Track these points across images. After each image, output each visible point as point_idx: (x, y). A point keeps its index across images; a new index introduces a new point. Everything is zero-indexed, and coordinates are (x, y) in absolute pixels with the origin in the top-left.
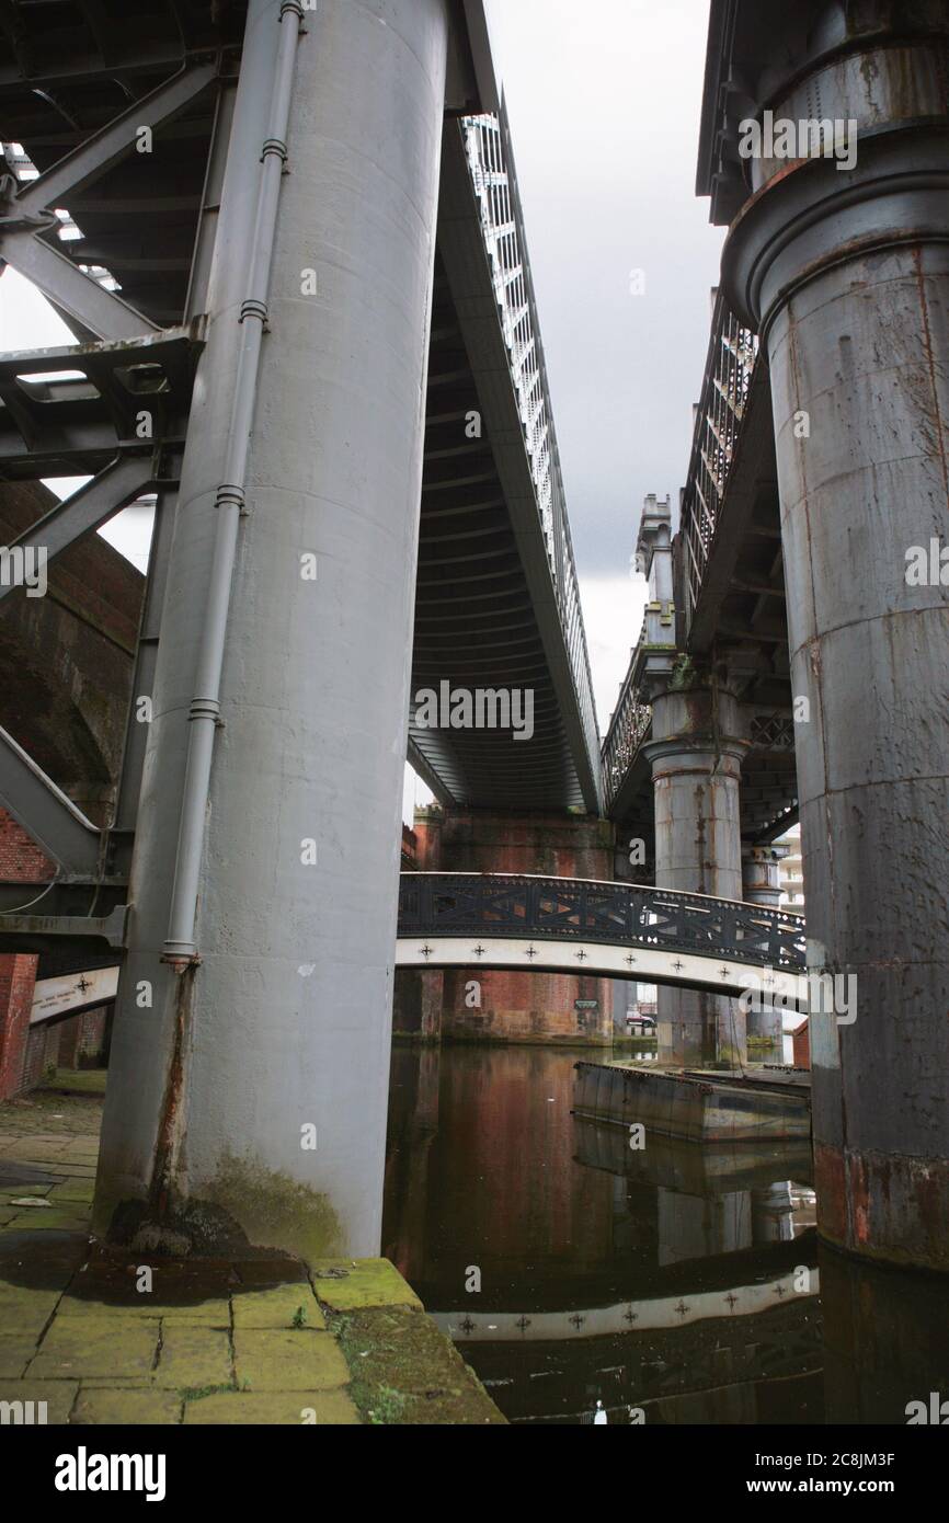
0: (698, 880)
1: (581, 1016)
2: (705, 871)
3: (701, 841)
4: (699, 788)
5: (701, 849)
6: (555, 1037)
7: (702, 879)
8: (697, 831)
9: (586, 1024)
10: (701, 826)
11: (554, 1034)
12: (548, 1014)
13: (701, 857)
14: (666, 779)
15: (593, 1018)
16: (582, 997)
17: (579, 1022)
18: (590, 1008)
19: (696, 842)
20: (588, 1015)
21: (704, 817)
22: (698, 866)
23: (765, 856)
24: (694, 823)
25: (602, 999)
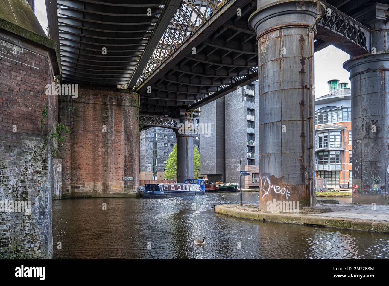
0: (300, 96)
1: (125, 184)
2: (305, 90)
3: (302, 72)
4: (302, 37)
5: (303, 76)
6: (114, 194)
7: (303, 95)
8: (300, 65)
9: (128, 187)
10: (303, 62)
11: (113, 192)
12: (110, 184)
13: (302, 82)
14: (278, 31)
15: (131, 185)
16: (126, 175)
17: (125, 187)
18: (130, 180)
19: (300, 72)
20: (129, 184)
21: (304, 56)
22: (301, 87)
23: (191, 116)
24: (298, 60)
25: (135, 176)
